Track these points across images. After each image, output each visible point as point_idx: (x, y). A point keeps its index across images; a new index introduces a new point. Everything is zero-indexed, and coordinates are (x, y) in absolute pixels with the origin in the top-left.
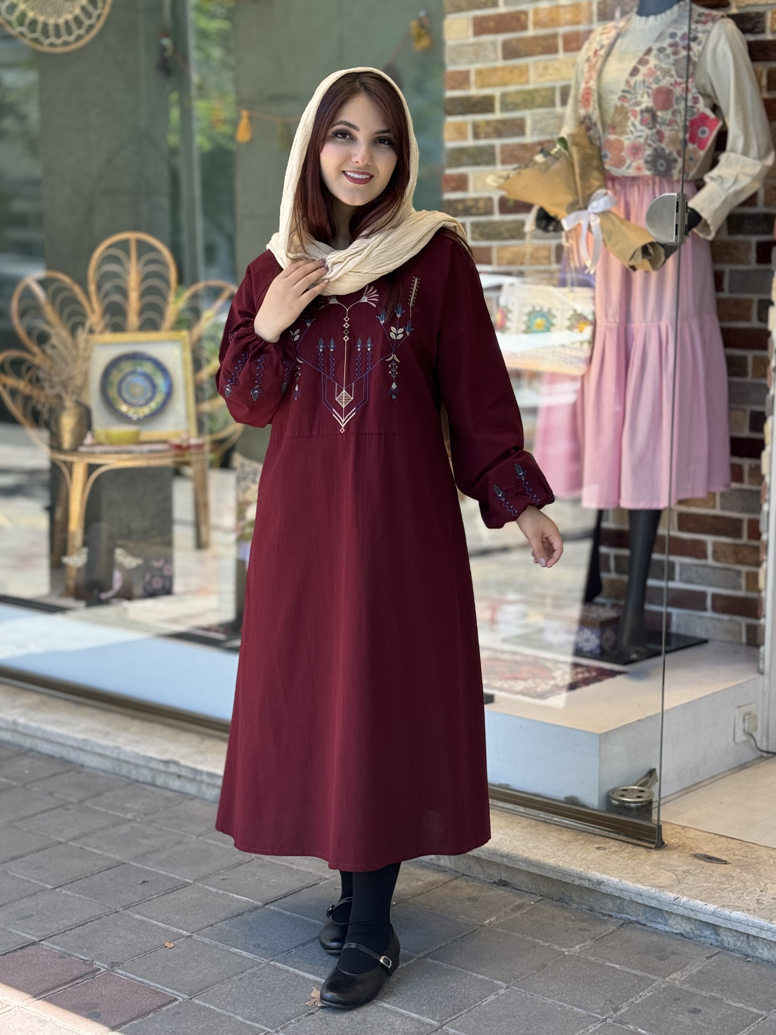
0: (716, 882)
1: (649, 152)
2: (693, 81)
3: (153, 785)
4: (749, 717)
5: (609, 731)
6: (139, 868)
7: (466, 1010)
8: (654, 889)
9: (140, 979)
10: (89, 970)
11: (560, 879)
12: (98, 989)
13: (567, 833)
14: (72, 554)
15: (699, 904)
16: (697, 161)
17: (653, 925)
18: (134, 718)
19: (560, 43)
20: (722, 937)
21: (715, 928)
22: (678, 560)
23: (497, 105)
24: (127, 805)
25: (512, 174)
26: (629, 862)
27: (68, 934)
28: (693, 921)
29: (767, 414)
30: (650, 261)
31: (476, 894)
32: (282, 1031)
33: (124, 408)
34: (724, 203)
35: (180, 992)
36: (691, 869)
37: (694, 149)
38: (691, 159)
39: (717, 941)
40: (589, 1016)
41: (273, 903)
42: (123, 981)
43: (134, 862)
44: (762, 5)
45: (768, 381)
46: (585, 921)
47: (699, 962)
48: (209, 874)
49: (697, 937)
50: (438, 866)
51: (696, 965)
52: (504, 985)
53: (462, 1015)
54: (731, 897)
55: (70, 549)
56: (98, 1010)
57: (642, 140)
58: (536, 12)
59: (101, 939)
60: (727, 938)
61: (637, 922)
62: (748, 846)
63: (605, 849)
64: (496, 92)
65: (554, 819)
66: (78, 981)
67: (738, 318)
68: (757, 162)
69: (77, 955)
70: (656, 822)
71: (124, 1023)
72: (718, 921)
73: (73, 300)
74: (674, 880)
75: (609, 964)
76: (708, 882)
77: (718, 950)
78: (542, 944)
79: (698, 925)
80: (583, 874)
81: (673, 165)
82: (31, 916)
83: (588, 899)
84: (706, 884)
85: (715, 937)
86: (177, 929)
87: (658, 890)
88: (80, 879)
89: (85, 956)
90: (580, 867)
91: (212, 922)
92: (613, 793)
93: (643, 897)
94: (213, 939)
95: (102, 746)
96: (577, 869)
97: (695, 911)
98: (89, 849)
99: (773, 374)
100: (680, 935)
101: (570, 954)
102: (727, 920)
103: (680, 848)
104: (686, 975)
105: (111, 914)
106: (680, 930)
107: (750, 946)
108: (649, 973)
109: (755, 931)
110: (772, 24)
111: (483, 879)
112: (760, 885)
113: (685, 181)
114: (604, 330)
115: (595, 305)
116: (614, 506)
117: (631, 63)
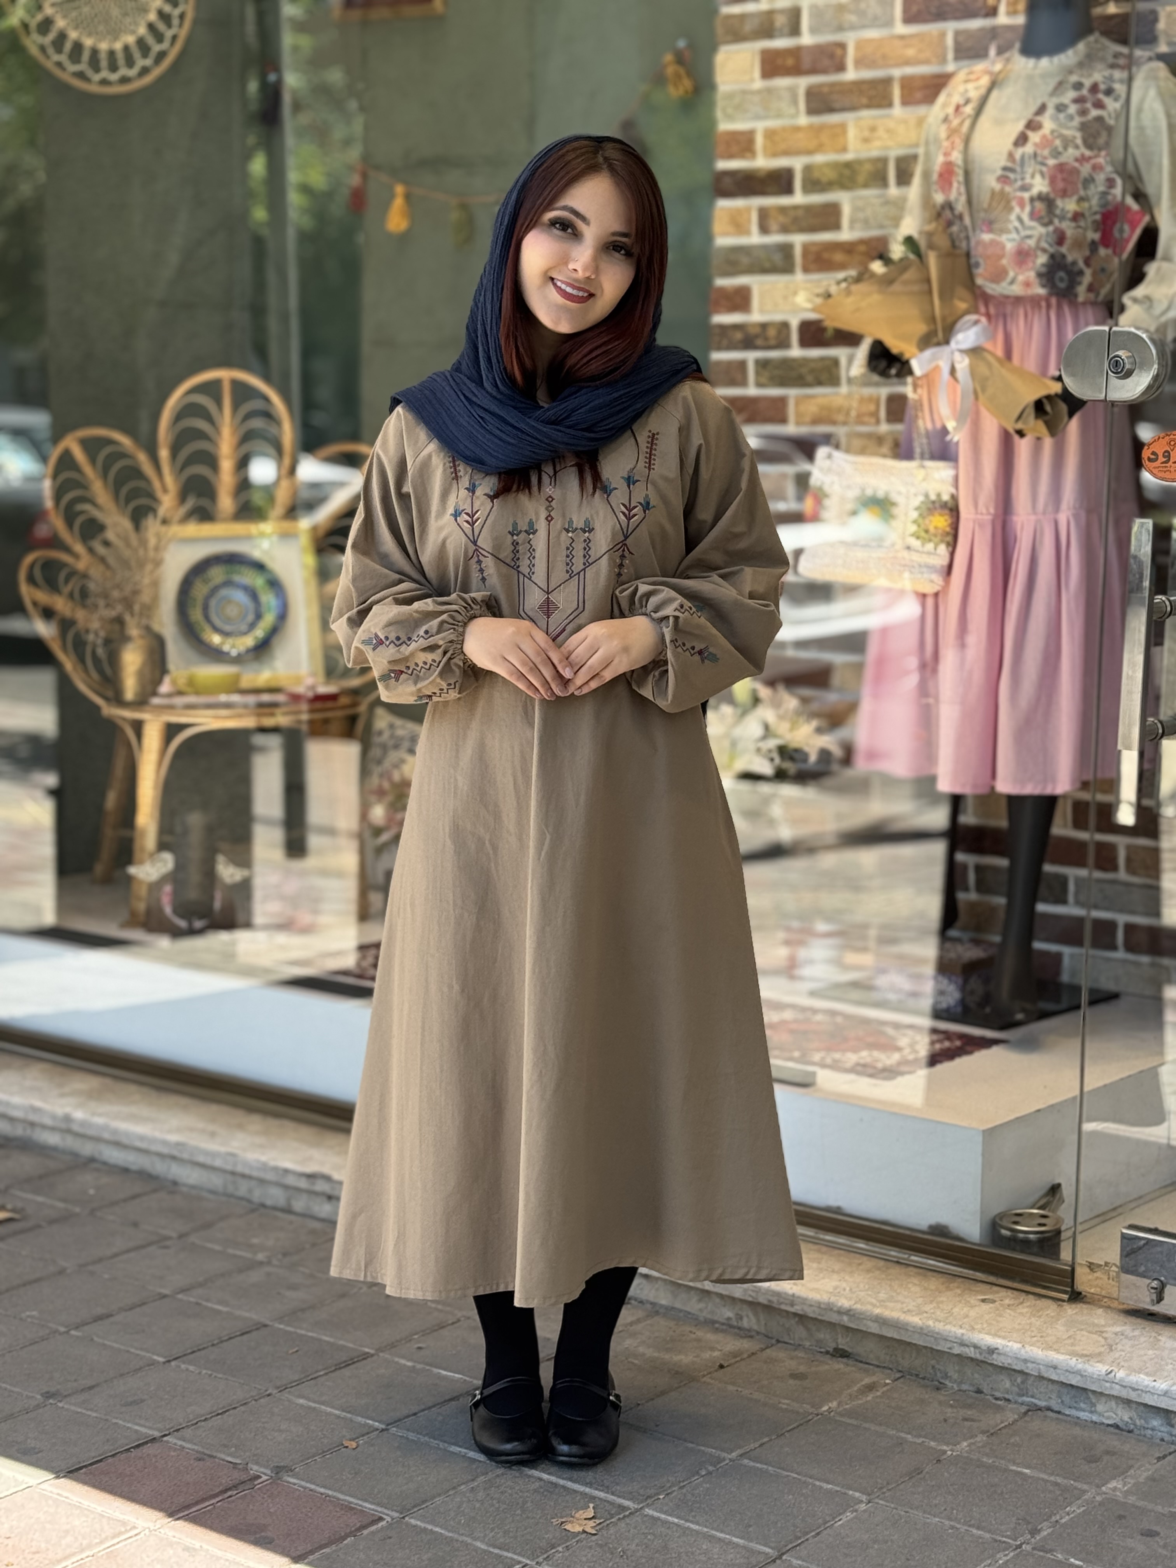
0: (1165, 1348)
1: (1042, 259)
2: (1107, 155)
3: (288, 1211)
5: (996, 1127)
6: (289, 1332)
7: (813, 1534)
8: (1074, 1359)
9: (322, 1490)
10: (244, 1477)
11: (929, 1345)
12: (262, 1504)
13: (934, 1279)
14: (141, 862)
15: (1144, 1380)
16: (1111, 274)
17: (1073, 1412)
19: (896, 93)
21: (1166, 1414)
22: (1073, 873)
23: (798, 184)
25: (834, 289)
26: (1033, 1320)
27: (202, 1427)
28: (1134, 1406)
30: (1046, 423)
31: (802, 1369)
32: (545, 1562)
33: (216, 639)
35: (386, 1508)
36: (1124, 1331)
37: (1107, 256)
38: (1103, 270)
39: (1172, 1435)
40: (996, 1541)
42: (297, 1493)
43: (280, 1323)
46: (970, 1406)
47: (1147, 1465)
48: (397, 1341)
49: (1140, 1429)
50: (739, 1328)
51: (1143, 1468)
52: (864, 1498)
53: (807, 1540)
55: (137, 855)
56: (269, 1534)
57: (1032, 243)
58: (859, 45)
59: (253, 1434)
61: (1049, 1409)
63: (994, 1301)
64: (797, 164)
65: (913, 1258)
66: (229, 1493)
69: (223, 1456)
70: (1068, 1263)
71: (312, 1552)
72: (1174, 1405)
73: (136, 473)
74: (1103, 1346)
75: (1014, 1468)
76: (1153, 1347)
77: (1174, 1447)
78: (911, 1440)
79: (1142, 1412)
80: (965, 1337)
81: (1078, 279)
82: (142, 1401)
83: (973, 1374)
84: (1150, 1352)
85: (1169, 1428)
86: (364, 1420)
87: (1080, 1360)
88: (204, 1348)
89: (234, 1457)
90: (961, 1327)
91: (415, 1409)
92: (1001, 1219)
93: (1058, 1371)
94: (421, 1434)
95: (207, 1153)
96: (955, 1330)
97: (1137, 1390)
98: (209, 1305)
100: (1114, 1426)
101: (955, 1453)
103: (1105, 1300)
104: (1130, 1483)
105: (261, 1398)
106: (1114, 1419)
108: (1075, 1480)
111: (811, 1347)
113: (1094, 304)
114: (971, 525)
115: (957, 488)
116: (983, 790)
117: (1016, 127)
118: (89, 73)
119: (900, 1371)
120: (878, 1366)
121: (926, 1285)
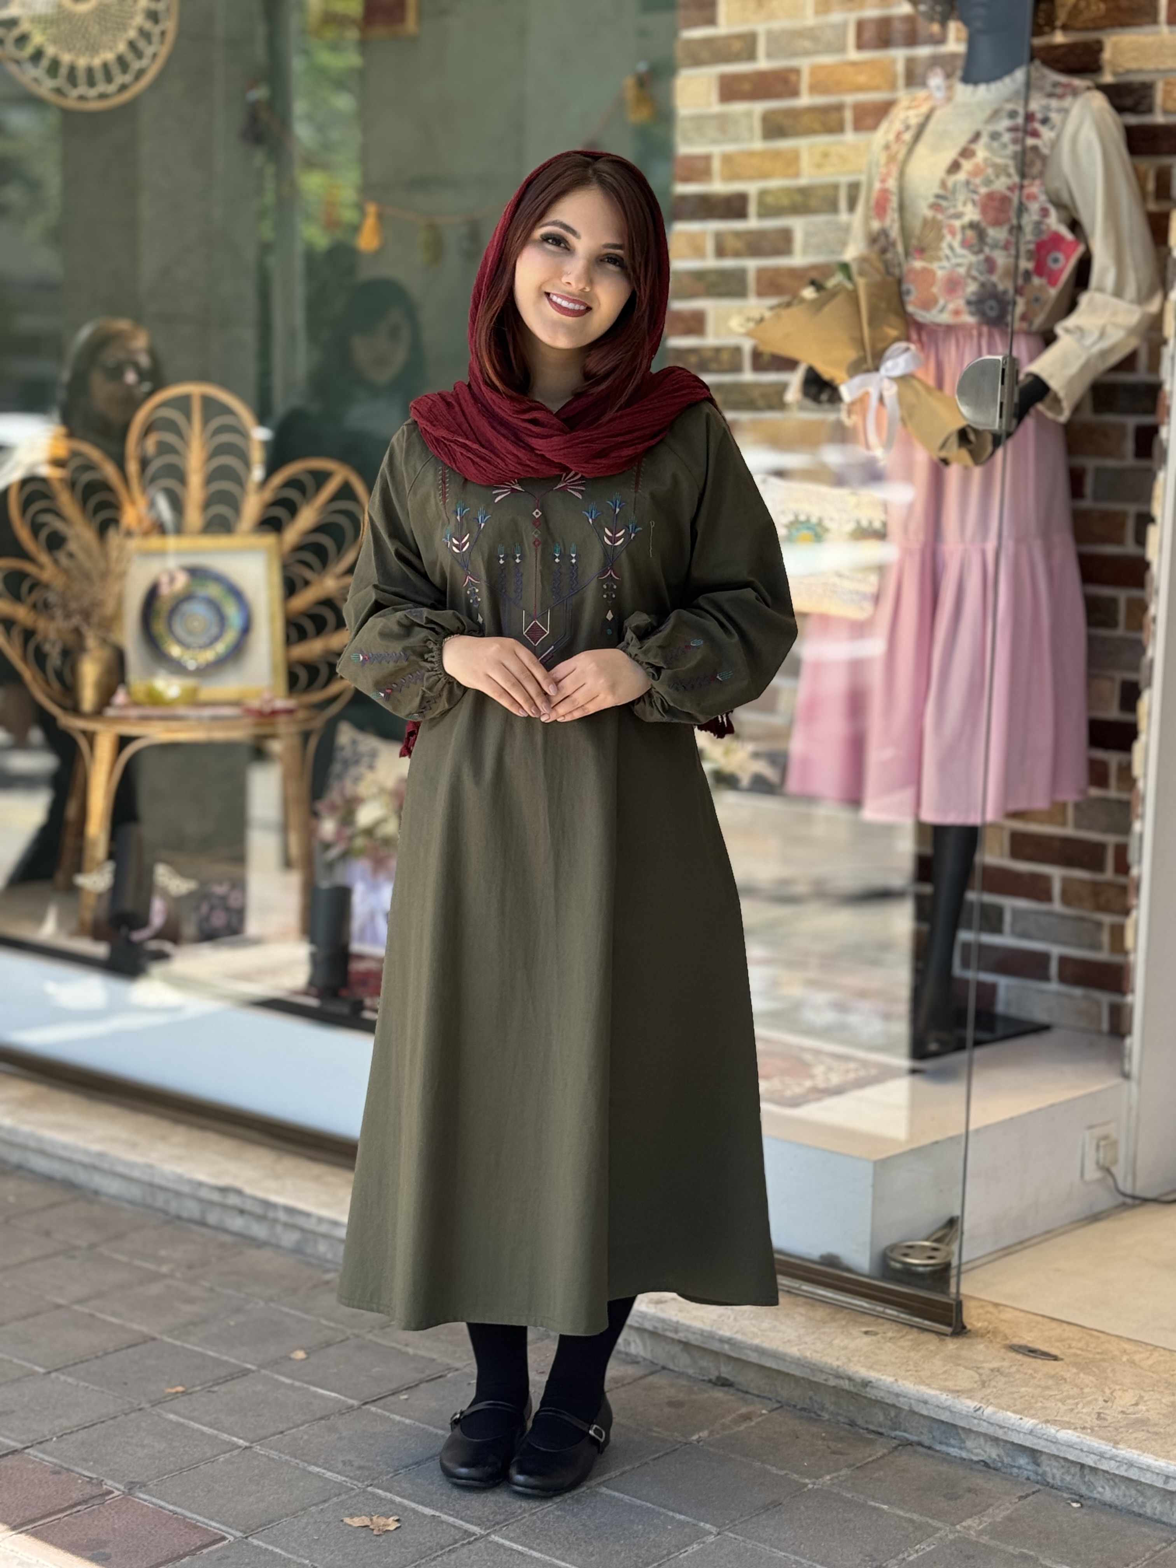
0: (1039, 1386)
1: (972, 288)
2: (1043, 184)
3: (203, 1223)
4: (1107, 1142)
5: (888, 1158)
6: (175, 1346)
8: (945, 1395)
9: (171, 1507)
10: (96, 1491)
11: (806, 1376)
12: (108, 1520)
13: (820, 1309)
14: (90, 871)
15: (1011, 1418)
16: (1046, 303)
17: (943, 1448)
18: (177, 1121)
19: (848, 117)
20: (1044, 1468)
21: (1033, 1454)
22: (1010, 904)
23: (752, 208)
24: (163, 1253)
25: (768, 314)
26: (912, 1354)
27: (67, 1440)
28: (1002, 1443)
29: (1142, 685)
30: (971, 452)
31: (681, 1396)
33: (175, 651)
34: (1085, 367)
35: (231, 1527)
36: (1002, 1366)
37: (1041, 285)
38: (1037, 300)
39: (1037, 1474)
41: (376, 1403)
42: (145, 1510)
43: (169, 1337)
44: (1150, 72)
45: (1144, 636)
46: (841, 1440)
47: (1008, 1504)
48: (281, 1358)
49: (1006, 1467)
50: (627, 1354)
51: (1002, 1507)
52: (714, 1530)
54: (1059, 1408)
55: (87, 864)
56: (107, 1550)
58: (813, 70)
59: (115, 1448)
60: (1051, 1470)
61: (920, 1444)
62: (1092, 1336)
63: (876, 1334)
64: (751, 188)
65: (804, 1288)
66: (79, 1508)
67: (1105, 540)
68: (1134, 307)
69: (80, 1470)
70: (953, 1296)
72: (1039, 1444)
73: (103, 485)
74: (976, 1382)
75: (872, 1503)
76: (1026, 1385)
77: (1038, 1487)
78: (775, 1472)
79: (1010, 1449)
80: (840, 1370)
81: (1010, 308)
82: (13, 1412)
83: (848, 1407)
84: (1023, 1389)
85: (1034, 1467)
86: (229, 1437)
87: (951, 1396)
88: (87, 1360)
89: (91, 1471)
90: (839, 1359)
91: (281, 1427)
92: (893, 1250)
93: (928, 1406)
94: (283, 1453)
95: (126, 1164)
96: (831, 1362)
97: (1004, 1427)
98: (103, 1316)
99: (1152, 627)
100: (983, 1464)
101: (816, 1487)
102: (1051, 1442)
103: (988, 1335)
104: (985, 1522)
105: (131, 1412)
106: (983, 1456)
107: (1085, 1482)
108: (932, 1518)
109: (1092, 1459)
110: (1165, 100)
111: (693, 1375)
112: (1104, 1392)
113: (1028, 333)
117: (950, 155)
118: (67, 88)
119: (778, 1402)
120: (758, 1396)
121: (811, 1315)
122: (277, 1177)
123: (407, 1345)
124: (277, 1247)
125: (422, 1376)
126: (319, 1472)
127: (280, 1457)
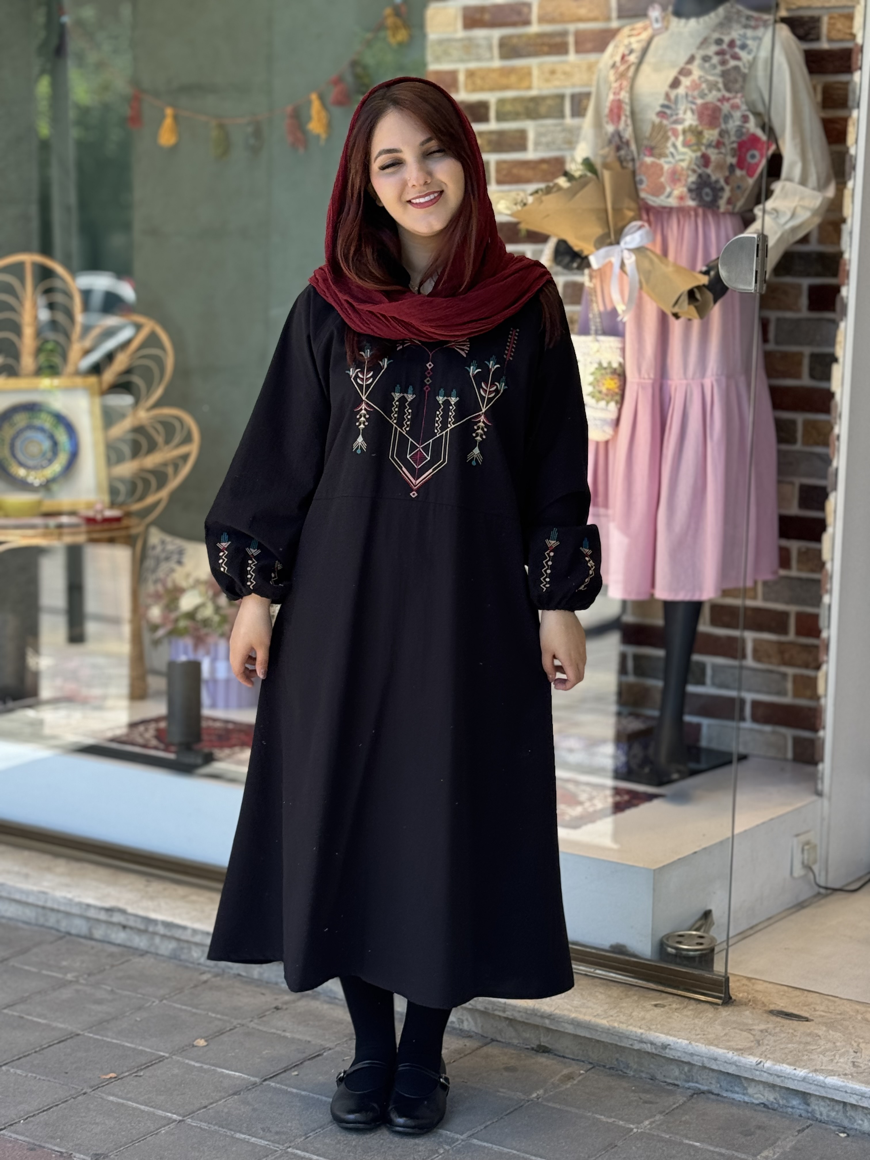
0: (801, 1042)
1: (693, 178)
2: (743, 96)
3: (91, 938)
4: (808, 847)
5: (664, 866)
6: (98, 1040)
8: (731, 1053)
11: (615, 1042)
13: (615, 988)
15: (787, 1069)
16: (745, 191)
17: (729, 1095)
18: (57, 855)
19: (571, 43)
20: (813, 1107)
21: (805, 1096)
22: (710, 661)
23: (492, 114)
24: (64, 963)
25: (530, 200)
26: (696, 1021)
27: (32, 1121)
28: (778, 1089)
29: (829, 489)
30: (697, 308)
31: (513, 1063)
33: (22, 472)
34: (780, 240)
36: (768, 1028)
37: (742, 176)
38: (739, 187)
39: (808, 1112)
41: (273, 1079)
43: (89, 1032)
44: (817, 8)
45: (830, 451)
46: (648, 1091)
47: (790, 1137)
48: (186, 1046)
49: (782, 1108)
50: (461, 1030)
51: (788, 1140)
54: (822, 1059)
58: (542, 4)
59: (74, 1127)
60: (819, 1108)
61: (710, 1092)
62: (829, 1000)
63: (664, 1006)
64: (491, 98)
65: (598, 971)
67: (785, 375)
68: (816, 193)
69: (50, 1146)
70: (719, 974)
72: (810, 1088)
74: (752, 1041)
75: (687, 1141)
76: (791, 1042)
77: (810, 1122)
78: (605, 1120)
79: (784, 1094)
80: (643, 1036)
81: (720, 194)
83: (649, 1065)
84: (790, 1046)
85: (805, 1107)
86: (164, 1113)
87: (735, 1053)
88: (28, 1055)
89: (60, 1147)
90: (640, 1028)
91: (205, 1102)
92: (667, 939)
93: (718, 1062)
94: (211, 1124)
95: (21, 891)
96: (637, 1030)
97: (782, 1076)
98: (30, 1018)
99: (837, 443)
100: (762, 1105)
101: (639, 1131)
102: (821, 1086)
103: (750, 1004)
104: (778, 1152)
105: (78, 1096)
106: (762, 1100)
107: (847, 1116)
108: (736, 1151)
109: (854, 1098)
110: (829, 31)
111: (519, 1045)
112: (852, 1045)
113: (732, 214)
114: (635, 387)
115: (624, 358)
116: (643, 597)
117: (672, 74)
119: (591, 1063)
120: (573, 1059)
121: (609, 993)
122: (152, 898)
123: (284, 1031)
124: (157, 954)
125: (305, 1055)
126: (245, 1138)
127: (209, 1128)
